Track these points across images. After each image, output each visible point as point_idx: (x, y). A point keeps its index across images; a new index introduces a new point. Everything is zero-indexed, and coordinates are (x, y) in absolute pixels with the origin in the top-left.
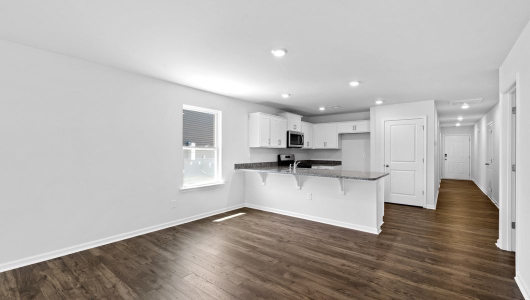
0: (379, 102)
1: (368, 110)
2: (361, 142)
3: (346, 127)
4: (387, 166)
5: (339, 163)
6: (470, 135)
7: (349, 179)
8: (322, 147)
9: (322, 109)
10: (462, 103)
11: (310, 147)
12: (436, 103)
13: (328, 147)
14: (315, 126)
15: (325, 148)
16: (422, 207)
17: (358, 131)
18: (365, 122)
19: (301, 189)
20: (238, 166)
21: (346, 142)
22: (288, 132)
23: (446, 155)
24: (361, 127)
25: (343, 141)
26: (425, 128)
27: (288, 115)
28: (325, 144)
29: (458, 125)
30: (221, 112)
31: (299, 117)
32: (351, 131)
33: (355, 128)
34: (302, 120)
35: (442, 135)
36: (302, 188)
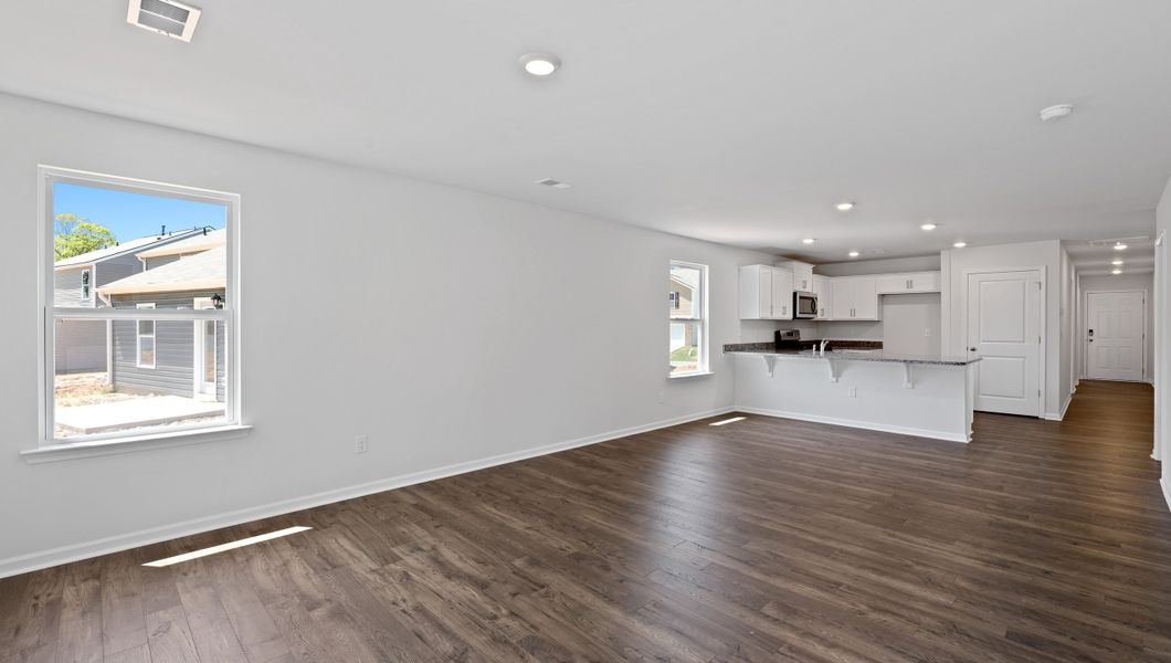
0: (960, 245)
1: (938, 254)
2: (921, 310)
3: (894, 283)
4: (973, 350)
5: (878, 345)
6: (1146, 291)
7: (923, 365)
8: (847, 317)
9: (854, 254)
10: (1115, 243)
11: (825, 318)
12: (1064, 243)
13: (859, 317)
14: (833, 280)
15: (853, 318)
16: (1037, 418)
17: (916, 289)
18: (930, 275)
19: (837, 381)
20: (728, 348)
21: (891, 310)
22: (795, 294)
23: (1091, 331)
24: (923, 282)
25: (885, 306)
26: (1043, 287)
27: (796, 264)
28: (853, 312)
29: (1117, 272)
30: (707, 267)
31: (809, 268)
32: (903, 290)
33: (910, 284)
34: (815, 272)
35: (1082, 293)
36: (840, 379)
